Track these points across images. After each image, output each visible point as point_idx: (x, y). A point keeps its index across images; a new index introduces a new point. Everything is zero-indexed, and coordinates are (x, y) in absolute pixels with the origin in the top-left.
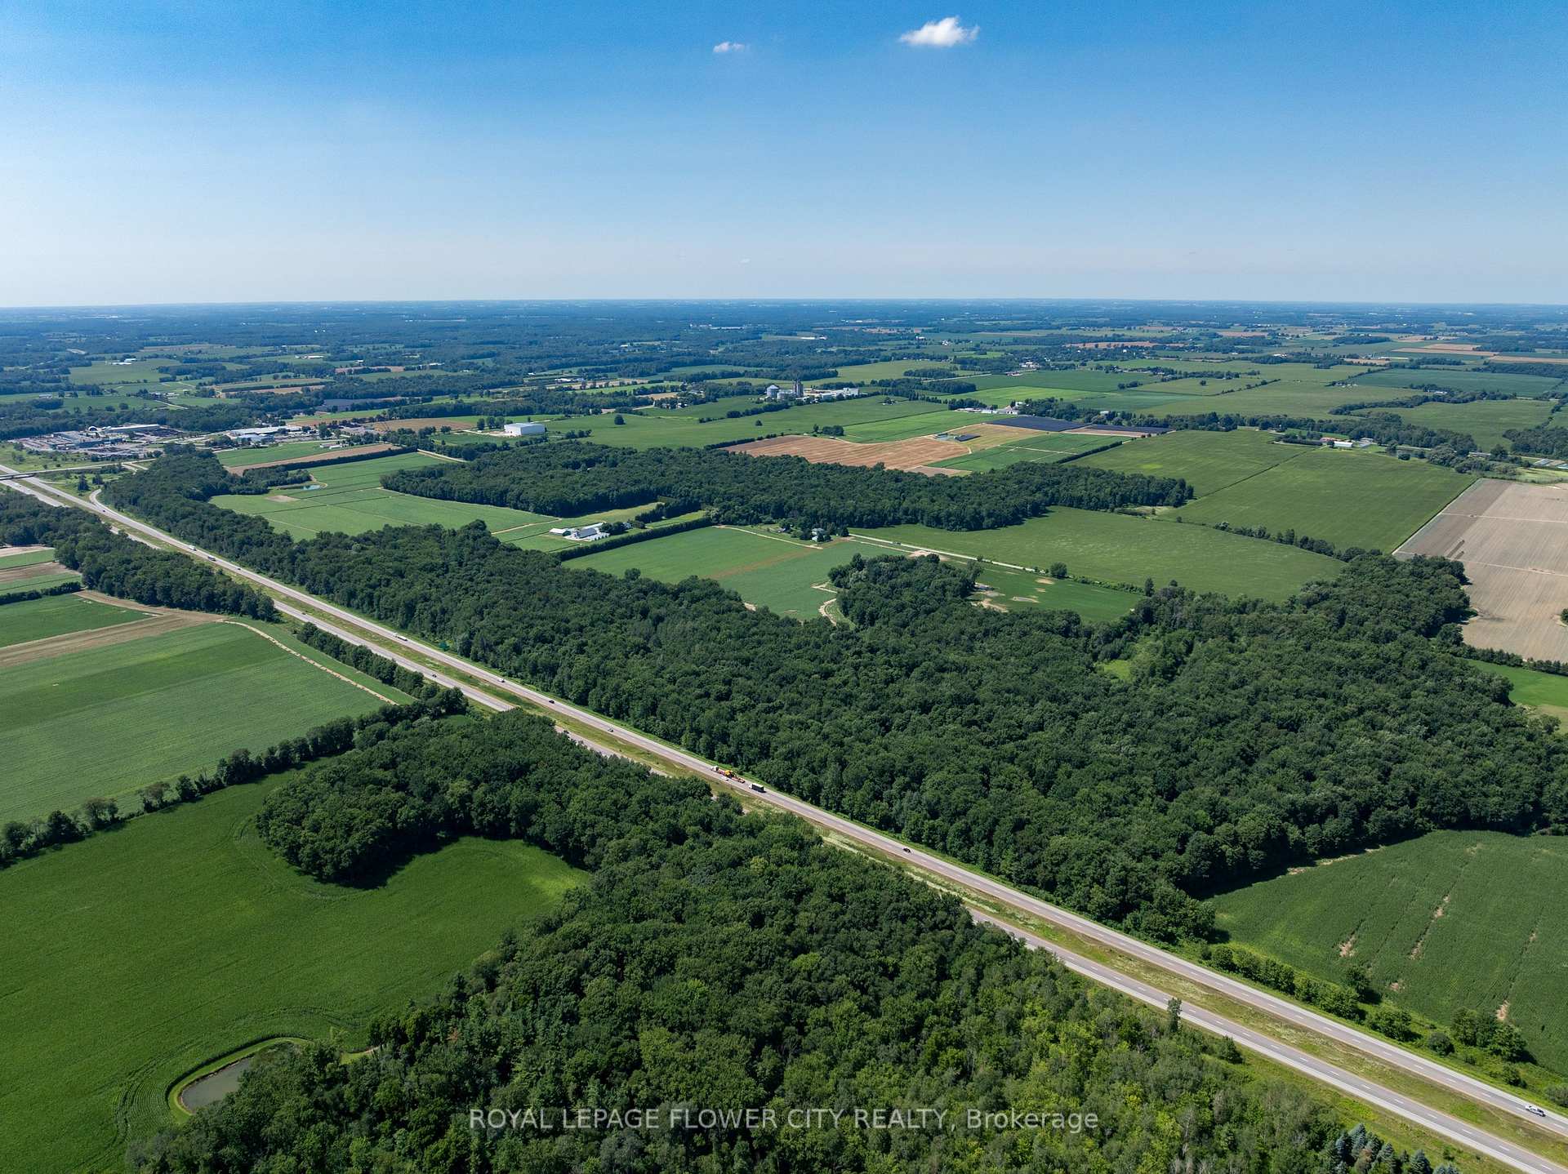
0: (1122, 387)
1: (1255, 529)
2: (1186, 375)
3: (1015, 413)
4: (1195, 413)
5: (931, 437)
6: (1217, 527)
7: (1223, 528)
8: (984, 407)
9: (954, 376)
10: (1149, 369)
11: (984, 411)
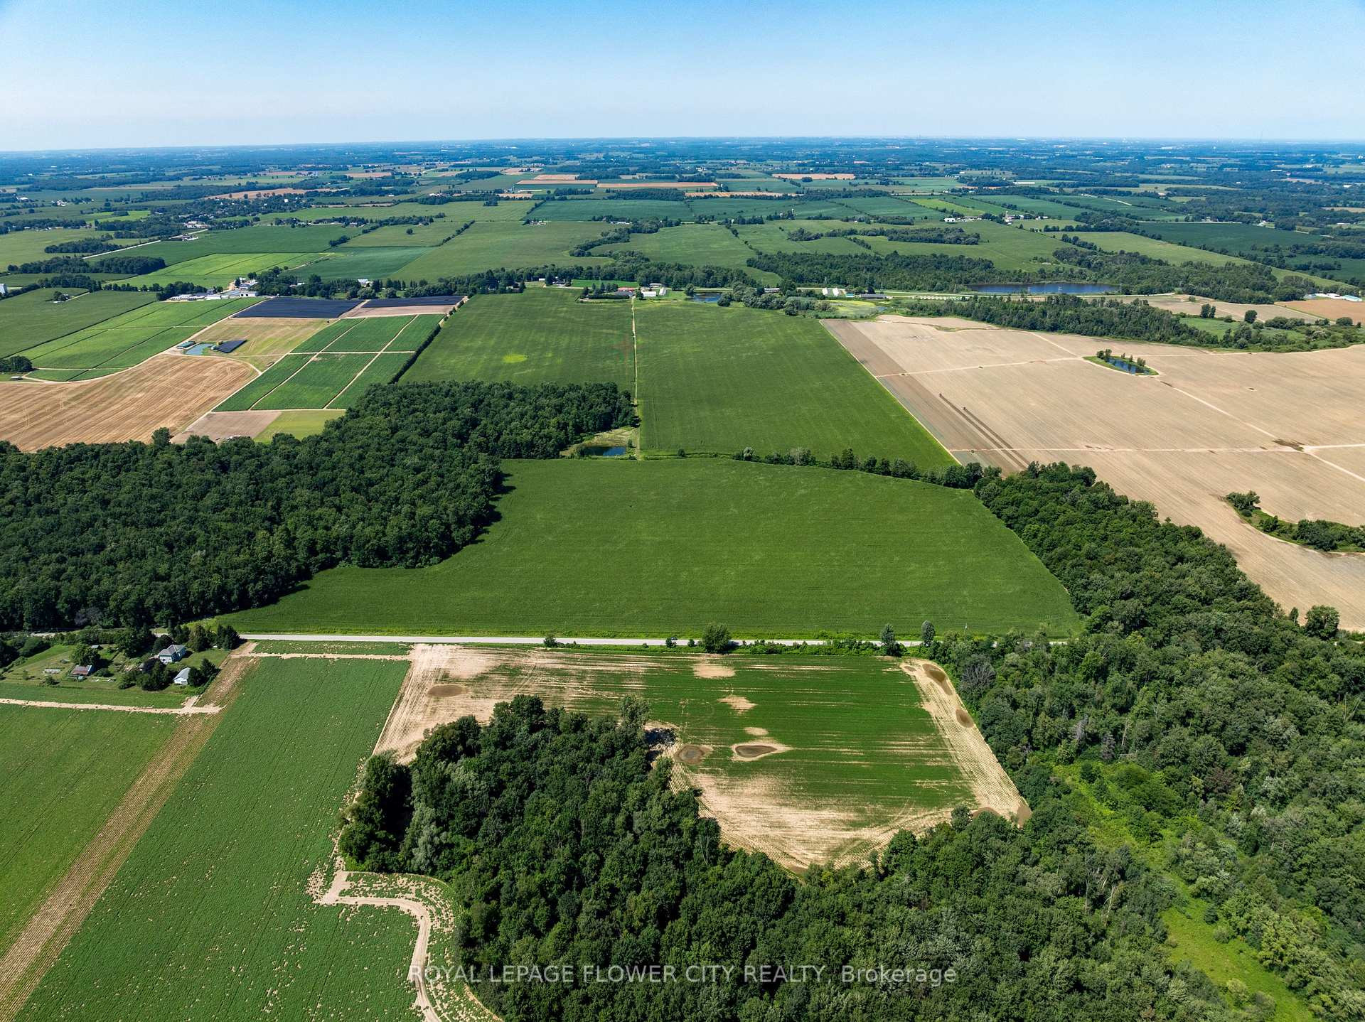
0: (334, 244)
1: (796, 452)
2: (382, 224)
3: (252, 295)
4: (474, 272)
5: (174, 351)
6: (739, 457)
7: (749, 459)
8: (202, 290)
9: (116, 247)
10: (335, 220)
11: (209, 298)
